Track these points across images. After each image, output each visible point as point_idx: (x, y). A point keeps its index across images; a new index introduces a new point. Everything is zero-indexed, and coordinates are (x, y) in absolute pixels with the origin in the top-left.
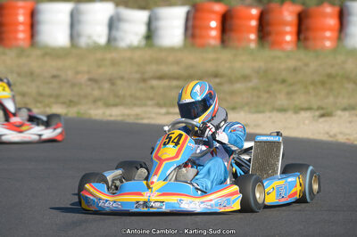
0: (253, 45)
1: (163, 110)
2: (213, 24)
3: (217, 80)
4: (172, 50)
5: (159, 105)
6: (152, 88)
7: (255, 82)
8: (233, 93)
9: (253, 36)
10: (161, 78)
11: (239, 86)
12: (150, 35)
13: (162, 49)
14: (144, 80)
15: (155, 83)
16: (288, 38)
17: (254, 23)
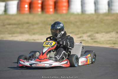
0: (40, 13)
1: (11, 35)
2: (26, 6)
3: (28, 25)
4: (13, 15)
5: (9, 34)
6: (7, 28)
7: (41, 25)
8: (34, 29)
9: (40, 10)
10: (10, 24)
11: (35, 27)
12: (6, 11)
13: (10, 15)
14: (4, 25)
15: (8, 26)
16: (51, 10)
17: (40, 5)
